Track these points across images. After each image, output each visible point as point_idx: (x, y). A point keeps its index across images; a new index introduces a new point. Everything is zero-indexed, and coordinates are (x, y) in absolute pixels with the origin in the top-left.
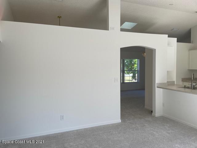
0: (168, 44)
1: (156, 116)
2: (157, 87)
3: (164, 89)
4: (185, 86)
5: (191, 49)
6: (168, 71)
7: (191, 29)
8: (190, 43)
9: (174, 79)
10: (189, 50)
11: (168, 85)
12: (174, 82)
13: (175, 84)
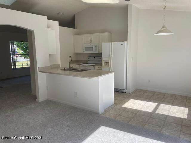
0: (48, 27)
1: (40, 101)
2: (40, 72)
3: (46, 73)
4: (65, 68)
5: (76, 34)
6: (50, 55)
7: (75, 15)
8: (75, 28)
9: (59, 62)
10: (74, 35)
11: (51, 68)
12: (59, 65)
13: (60, 66)
